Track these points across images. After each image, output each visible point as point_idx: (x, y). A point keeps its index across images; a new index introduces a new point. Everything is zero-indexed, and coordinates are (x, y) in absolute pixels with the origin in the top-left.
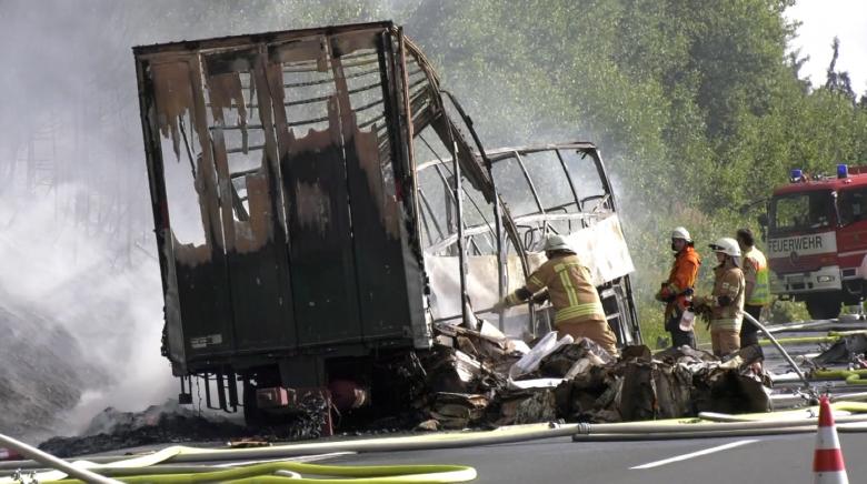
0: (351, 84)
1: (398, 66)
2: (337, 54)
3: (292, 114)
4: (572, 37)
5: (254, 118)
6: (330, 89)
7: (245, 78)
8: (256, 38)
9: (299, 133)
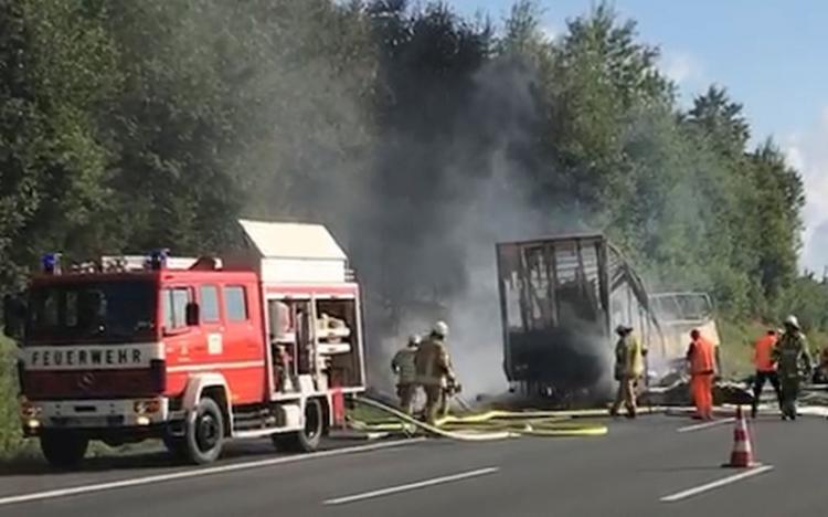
0: (585, 263)
1: (604, 256)
2: (579, 248)
3: (559, 275)
4: (714, 255)
5: (544, 275)
6: (576, 265)
7: (541, 259)
8: (546, 241)
9: (563, 282)
